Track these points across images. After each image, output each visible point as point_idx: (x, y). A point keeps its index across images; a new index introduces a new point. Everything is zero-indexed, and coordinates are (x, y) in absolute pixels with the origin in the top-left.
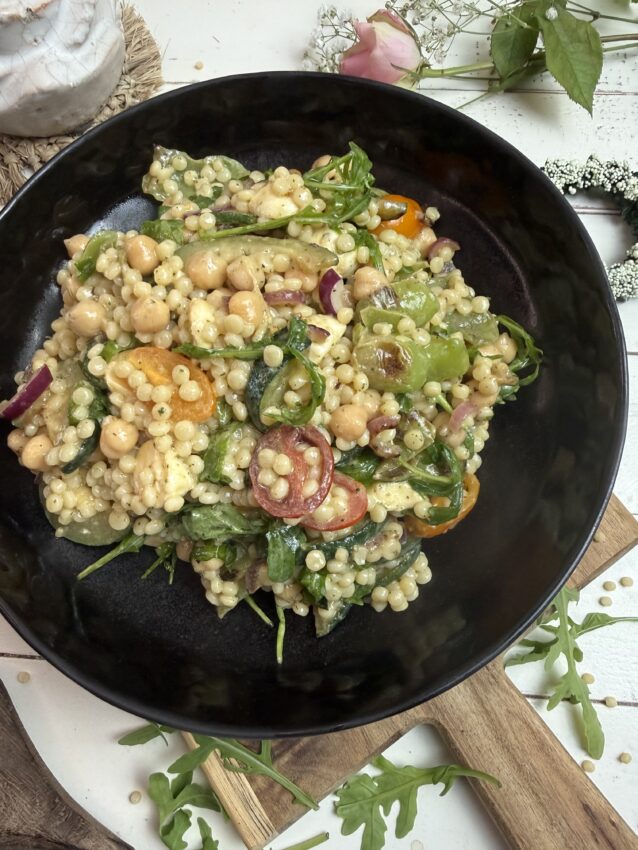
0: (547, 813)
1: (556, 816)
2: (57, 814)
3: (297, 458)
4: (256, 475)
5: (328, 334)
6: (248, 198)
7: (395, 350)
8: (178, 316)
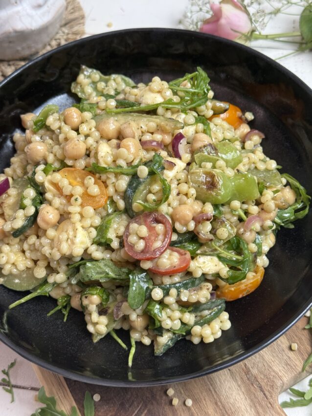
4: (127, 238)
5: (175, 165)
6: (135, 93)
7: (212, 176)
8: (90, 152)
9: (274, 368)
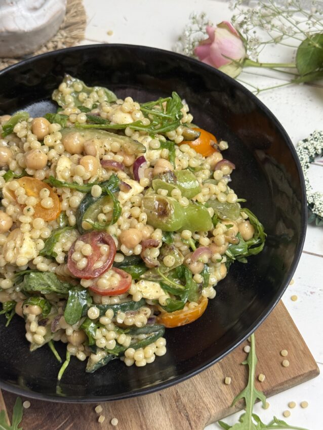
4: (72, 254)
5: (131, 188)
6: (108, 111)
7: (166, 204)
8: (52, 164)
9: (205, 399)
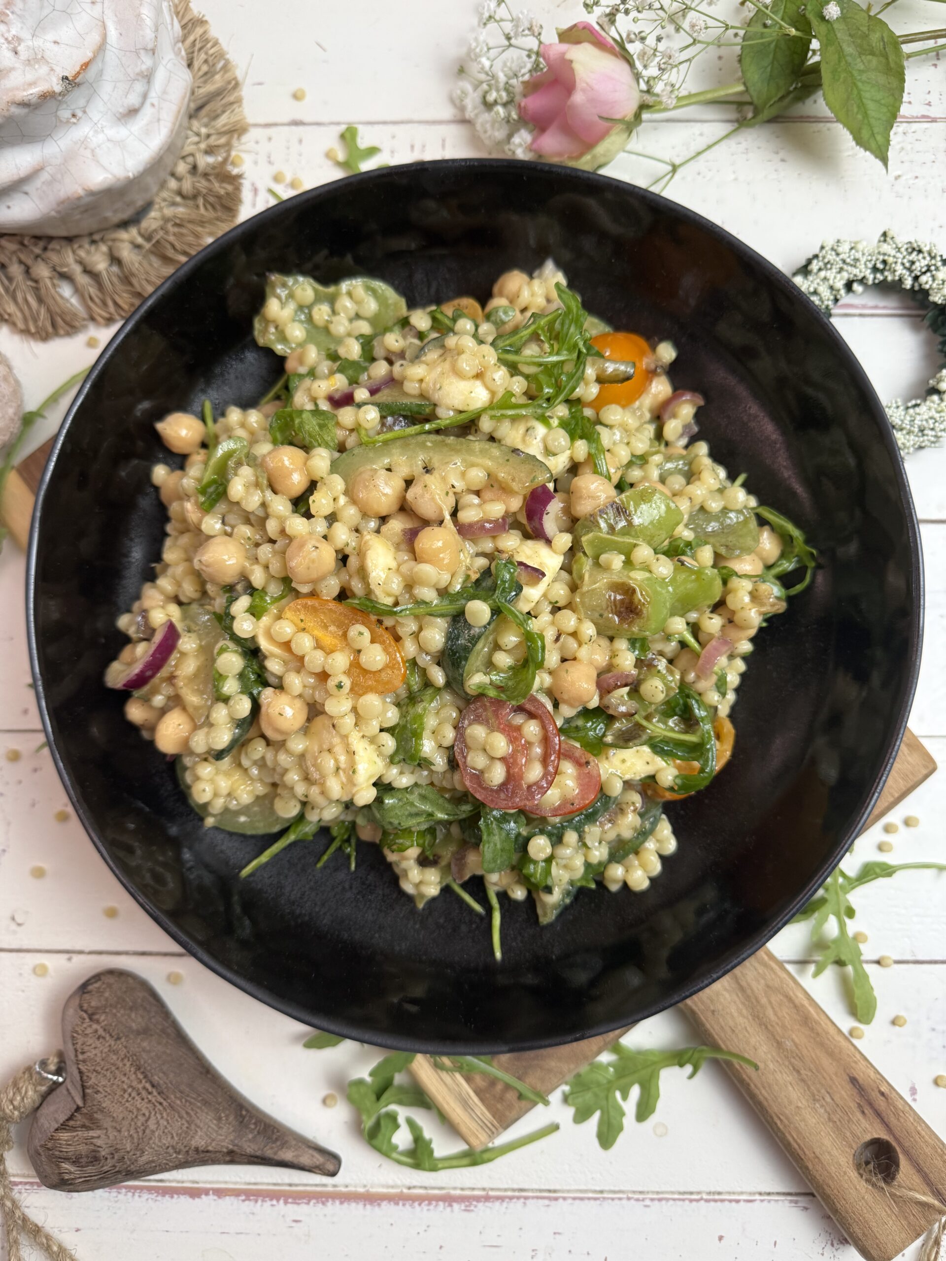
0: (809, 1088)
1: (819, 1091)
2: (247, 1127)
3: (513, 733)
4: (464, 757)
5: (543, 574)
6: (420, 377)
7: (629, 591)
8: (345, 556)
